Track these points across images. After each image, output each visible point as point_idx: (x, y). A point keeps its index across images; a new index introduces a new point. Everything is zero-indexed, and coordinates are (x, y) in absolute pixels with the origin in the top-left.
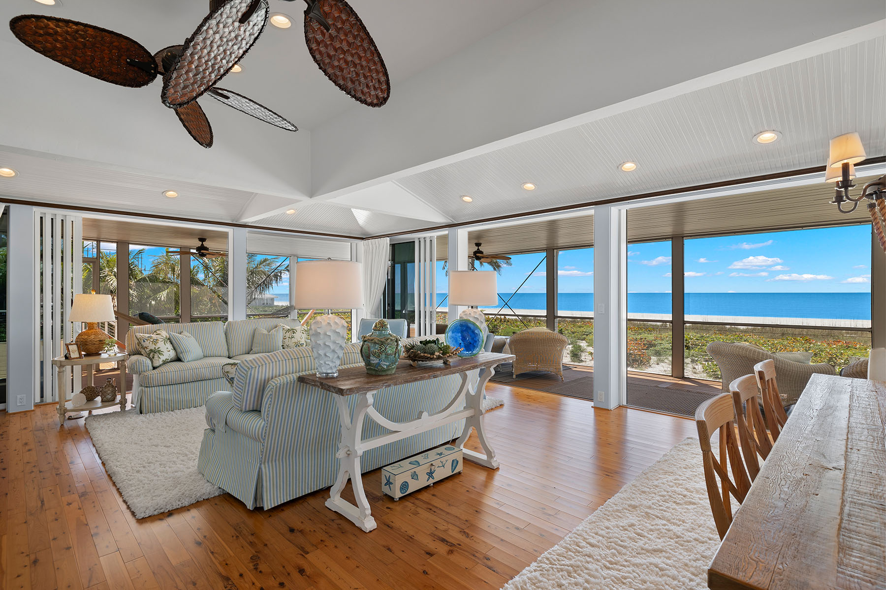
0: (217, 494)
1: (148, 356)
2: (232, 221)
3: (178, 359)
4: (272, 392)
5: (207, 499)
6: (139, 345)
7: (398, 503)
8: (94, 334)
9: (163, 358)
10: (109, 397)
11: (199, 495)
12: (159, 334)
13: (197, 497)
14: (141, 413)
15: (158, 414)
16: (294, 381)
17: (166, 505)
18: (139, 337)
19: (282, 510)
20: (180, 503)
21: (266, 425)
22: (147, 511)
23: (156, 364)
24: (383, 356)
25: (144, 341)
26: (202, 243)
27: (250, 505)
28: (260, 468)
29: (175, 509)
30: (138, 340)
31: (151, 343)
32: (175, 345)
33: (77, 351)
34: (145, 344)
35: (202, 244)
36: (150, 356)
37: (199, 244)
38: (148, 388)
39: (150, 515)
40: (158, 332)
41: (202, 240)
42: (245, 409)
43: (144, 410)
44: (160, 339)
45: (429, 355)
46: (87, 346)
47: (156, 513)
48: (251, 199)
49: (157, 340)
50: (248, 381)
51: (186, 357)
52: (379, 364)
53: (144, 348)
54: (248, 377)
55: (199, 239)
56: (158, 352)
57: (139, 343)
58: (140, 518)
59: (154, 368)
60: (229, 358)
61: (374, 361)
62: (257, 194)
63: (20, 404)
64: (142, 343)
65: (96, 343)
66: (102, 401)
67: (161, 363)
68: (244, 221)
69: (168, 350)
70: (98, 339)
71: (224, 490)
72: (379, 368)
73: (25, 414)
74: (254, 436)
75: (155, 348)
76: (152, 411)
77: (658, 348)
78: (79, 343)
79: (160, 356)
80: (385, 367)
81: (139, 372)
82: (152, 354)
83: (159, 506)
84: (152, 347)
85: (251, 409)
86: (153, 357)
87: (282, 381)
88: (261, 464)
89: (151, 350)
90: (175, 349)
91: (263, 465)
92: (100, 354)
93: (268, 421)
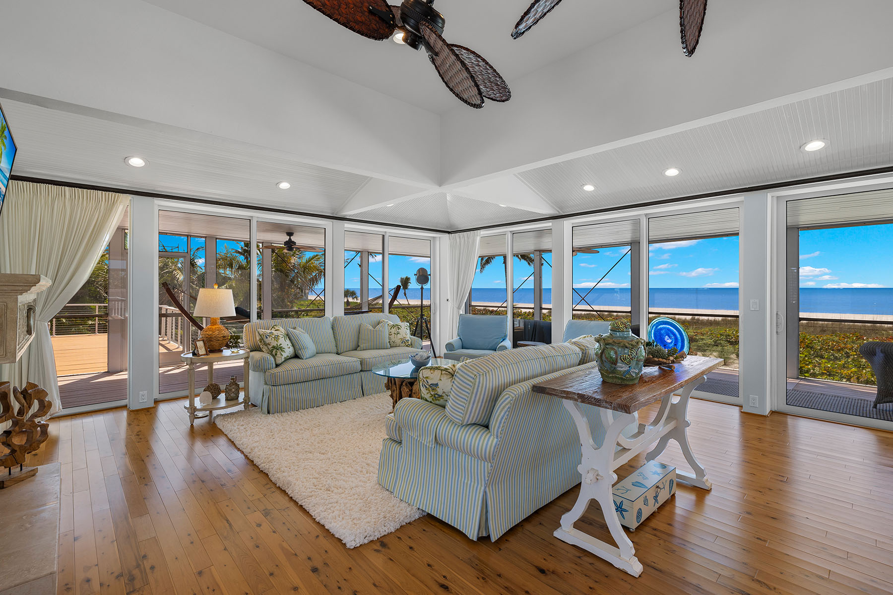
0: (417, 517)
1: (271, 352)
2: (332, 214)
3: (296, 356)
4: (511, 404)
5: (410, 523)
6: (261, 342)
7: (634, 534)
8: (218, 330)
9: (285, 355)
10: (232, 395)
11: (402, 519)
12: (278, 330)
13: (400, 520)
14: (269, 413)
15: (285, 414)
16: (529, 391)
17: (374, 532)
18: (261, 333)
19: (507, 540)
20: (386, 529)
21: (498, 443)
22: (356, 539)
23: (279, 362)
24: (634, 363)
25: (267, 338)
26: (290, 237)
27: (473, 535)
28: (485, 492)
29: (383, 536)
30: (261, 336)
31: (273, 339)
32: (294, 341)
33: (204, 348)
34: (268, 340)
35: (290, 239)
36: (273, 353)
37: (287, 238)
38: (275, 387)
39: (360, 543)
40: (277, 328)
41: (290, 234)
42: (467, 422)
43: (271, 411)
44: (280, 335)
45: (665, 361)
46: (212, 342)
47: (366, 541)
48: (363, 184)
49: (278, 336)
50: (475, 391)
51: (306, 353)
52: (628, 372)
53: (266, 344)
54: (476, 386)
55: (287, 233)
56: (279, 348)
57: (261, 340)
58: (352, 547)
59: (277, 366)
60: (338, 354)
61: (622, 368)
62: (372, 178)
63: (142, 401)
64: (265, 339)
65: (219, 339)
66: (227, 399)
67: (283, 360)
68: (348, 213)
69: (288, 346)
70: (222, 335)
71: (423, 511)
72: (627, 376)
73: (148, 411)
74: (476, 453)
75: (277, 345)
76: (278, 411)
77: (700, 343)
78: (205, 339)
79: (282, 353)
80: (634, 375)
81: (264, 370)
82: (275, 350)
83: (367, 532)
84: (274, 343)
85: (473, 422)
86: (276, 354)
87: (520, 392)
88: (485, 487)
89: (274, 347)
90: (293, 346)
91: (487, 488)
92: (222, 351)
93: (501, 438)
